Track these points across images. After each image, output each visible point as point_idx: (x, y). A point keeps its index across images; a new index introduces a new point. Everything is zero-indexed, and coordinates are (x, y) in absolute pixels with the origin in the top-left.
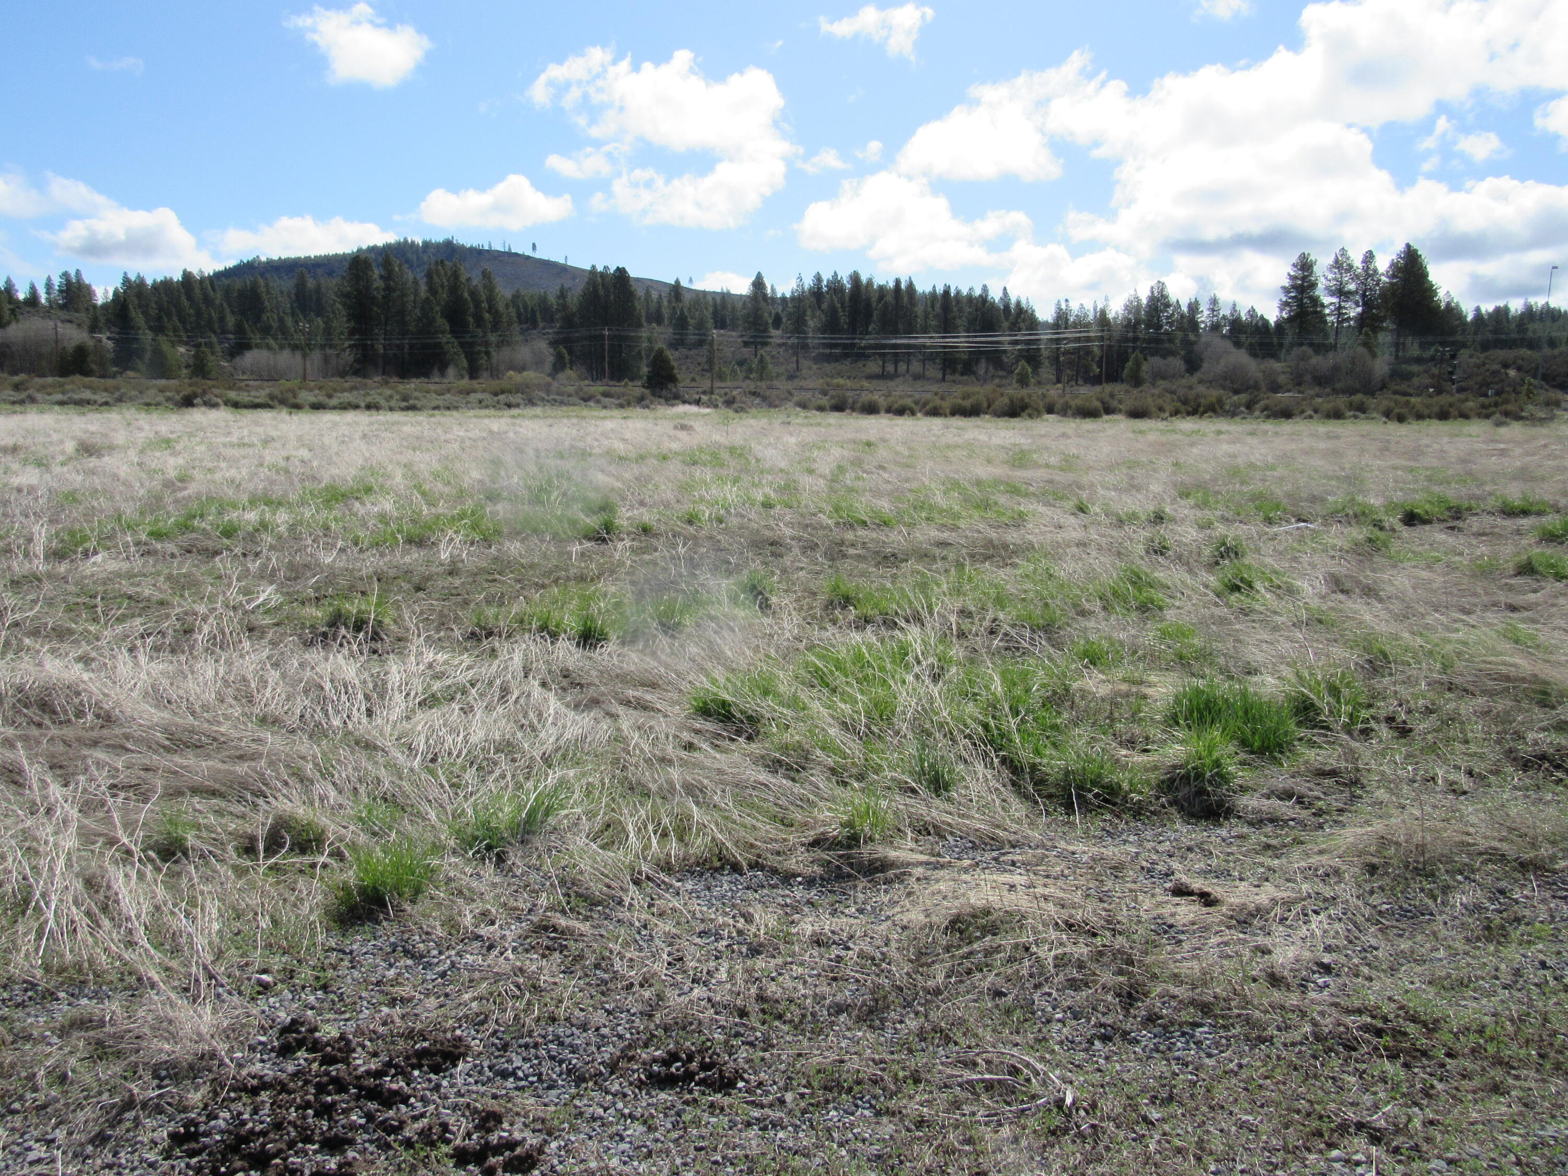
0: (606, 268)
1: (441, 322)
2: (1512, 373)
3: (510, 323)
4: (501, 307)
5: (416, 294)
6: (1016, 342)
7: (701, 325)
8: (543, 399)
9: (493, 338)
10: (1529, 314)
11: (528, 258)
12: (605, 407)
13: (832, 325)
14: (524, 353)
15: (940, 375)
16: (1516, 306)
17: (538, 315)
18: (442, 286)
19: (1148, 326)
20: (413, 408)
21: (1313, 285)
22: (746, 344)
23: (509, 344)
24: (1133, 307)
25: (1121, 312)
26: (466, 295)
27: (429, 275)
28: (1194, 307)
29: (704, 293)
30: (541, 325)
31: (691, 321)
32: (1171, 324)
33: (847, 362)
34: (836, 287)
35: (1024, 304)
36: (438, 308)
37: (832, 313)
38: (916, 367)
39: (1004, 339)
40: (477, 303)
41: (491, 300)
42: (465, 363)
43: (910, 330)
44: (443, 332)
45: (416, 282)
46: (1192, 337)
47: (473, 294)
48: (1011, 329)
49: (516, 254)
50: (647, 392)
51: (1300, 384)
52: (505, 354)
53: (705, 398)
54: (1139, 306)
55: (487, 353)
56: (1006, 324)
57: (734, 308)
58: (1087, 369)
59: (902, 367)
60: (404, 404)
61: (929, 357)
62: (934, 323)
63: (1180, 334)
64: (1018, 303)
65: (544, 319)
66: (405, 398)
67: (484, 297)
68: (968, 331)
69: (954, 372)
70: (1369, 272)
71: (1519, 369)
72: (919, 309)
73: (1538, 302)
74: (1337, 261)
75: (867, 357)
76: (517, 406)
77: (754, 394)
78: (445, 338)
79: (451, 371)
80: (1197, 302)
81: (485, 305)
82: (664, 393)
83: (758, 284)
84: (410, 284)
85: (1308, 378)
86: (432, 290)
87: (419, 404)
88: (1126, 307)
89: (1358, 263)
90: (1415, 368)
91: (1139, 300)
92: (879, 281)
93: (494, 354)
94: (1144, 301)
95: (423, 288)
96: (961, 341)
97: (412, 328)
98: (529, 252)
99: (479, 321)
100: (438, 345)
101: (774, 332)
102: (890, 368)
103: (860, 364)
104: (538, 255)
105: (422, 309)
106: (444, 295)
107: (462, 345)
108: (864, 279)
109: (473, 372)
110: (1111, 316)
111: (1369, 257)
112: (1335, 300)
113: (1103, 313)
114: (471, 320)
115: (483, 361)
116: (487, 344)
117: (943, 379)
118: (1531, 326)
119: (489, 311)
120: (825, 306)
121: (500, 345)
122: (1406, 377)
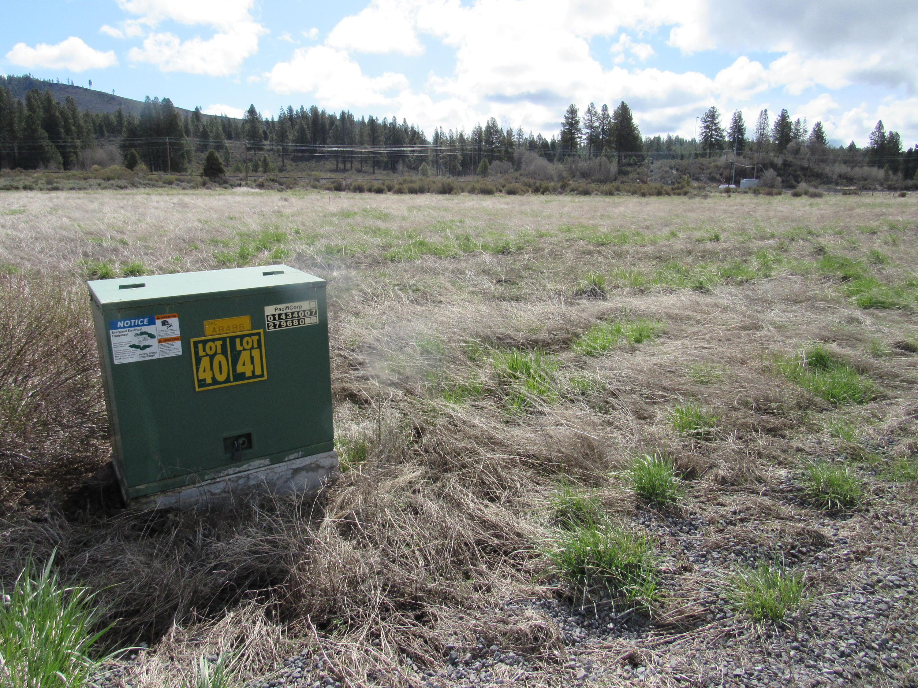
0: (156, 98)
1: (41, 131)
2: (674, 172)
3: (88, 133)
4: (82, 122)
5: (21, 112)
6: (414, 151)
7: (217, 136)
8: (140, 183)
9: (78, 143)
10: (670, 141)
12: (184, 189)
13: (301, 139)
14: (100, 153)
15: (372, 170)
16: (664, 137)
17: (104, 128)
18: (38, 107)
19: (487, 142)
20: (56, 189)
21: (577, 123)
22: (249, 149)
23: (90, 147)
24: (478, 133)
25: (471, 135)
26: (57, 114)
27: (29, 99)
28: (510, 133)
29: (216, 117)
30: (106, 134)
31: (211, 135)
32: (499, 142)
33: (314, 162)
34: (303, 115)
35: (416, 129)
36: (38, 122)
37: (302, 131)
38: (357, 165)
39: (407, 148)
40: (66, 120)
41: (74, 117)
42: (61, 159)
43: (352, 142)
44: (43, 139)
45: (19, 103)
46: (510, 150)
47: (62, 113)
48: (410, 143)
49: (77, 87)
50: (207, 179)
51: (574, 177)
52: (88, 153)
53: (243, 183)
54: (480, 132)
55: (76, 153)
56: (407, 141)
57: (236, 127)
58: (454, 168)
59: (348, 165)
60: (50, 186)
61: (364, 159)
62: (366, 139)
63: (504, 149)
64: (412, 128)
65: (108, 131)
66: (49, 182)
67: (70, 116)
68: (386, 144)
69: (379, 168)
70: (605, 116)
71: (677, 170)
72: (357, 131)
73: (674, 135)
74: (589, 110)
75: (327, 159)
76: (126, 187)
77: (273, 180)
78: (46, 143)
79: (52, 165)
80: (511, 130)
81: (71, 121)
82: (217, 179)
83: (252, 111)
84: (16, 105)
85: (578, 174)
86: (31, 108)
87: (60, 186)
88: (474, 131)
89: (599, 111)
90: (629, 169)
91: (480, 128)
92: (329, 112)
93: (80, 153)
94: (484, 129)
95: (25, 108)
96: (383, 149)
97: (19, 134)
98: (86, 86)
99: (68, 131)
100: (41, 147)
101: (265, 142)
102: (341, 166)
103: (322, 163)
104: (93, 88)
105: (27, 122)
106: (41, 113)
107: (58, 147)
108: (320, 111)
109: (67, 165)
110: (465, 137)
111: (605, 108)
112: (589, 131)
113: (461, 135)
114: (62, 130)
115: (73, 158)
116: (75, 147)
117: (374, 173)
118: (673, 148)
119: (74, 125)
120: (297, 127)
121: (84, 148)
122: (626, 173)
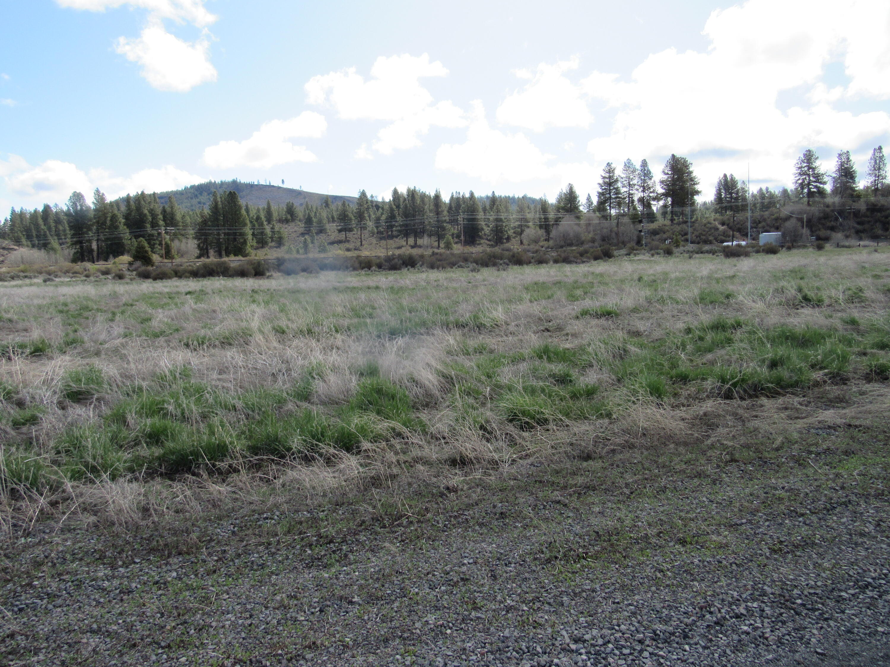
11: (279, 188)
21: (616, 182)
31: (314, 220)
49: (273, 186)
98: (281, 185)
104: (285, 186)
112: (626, 190)
